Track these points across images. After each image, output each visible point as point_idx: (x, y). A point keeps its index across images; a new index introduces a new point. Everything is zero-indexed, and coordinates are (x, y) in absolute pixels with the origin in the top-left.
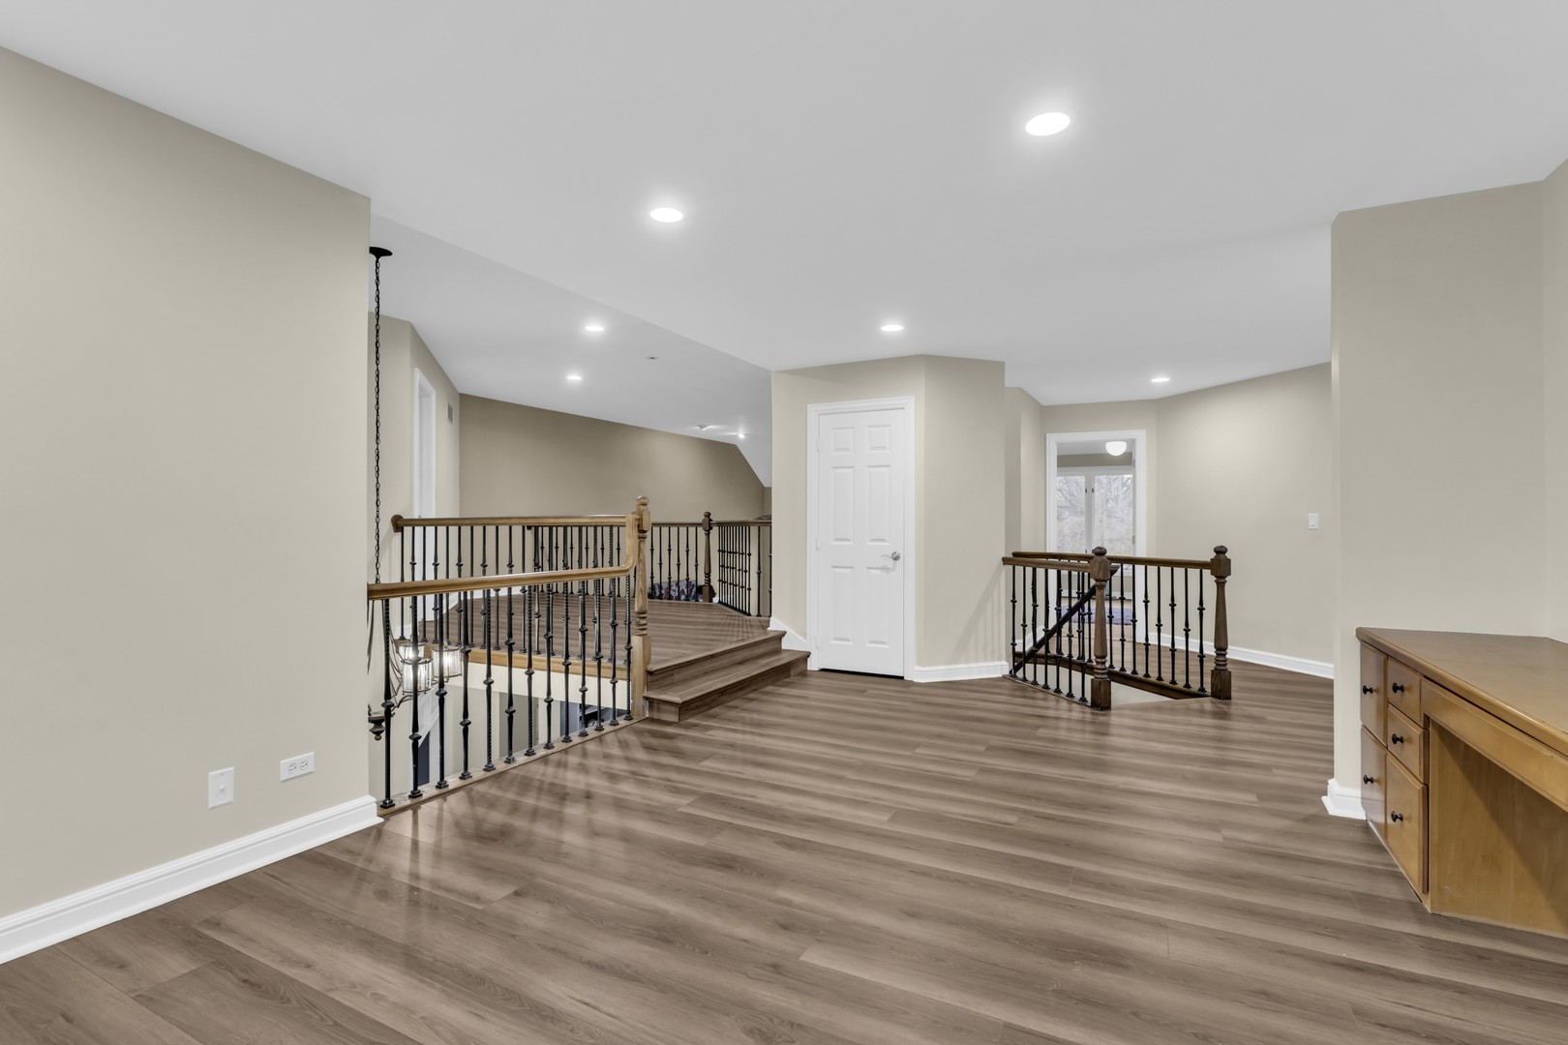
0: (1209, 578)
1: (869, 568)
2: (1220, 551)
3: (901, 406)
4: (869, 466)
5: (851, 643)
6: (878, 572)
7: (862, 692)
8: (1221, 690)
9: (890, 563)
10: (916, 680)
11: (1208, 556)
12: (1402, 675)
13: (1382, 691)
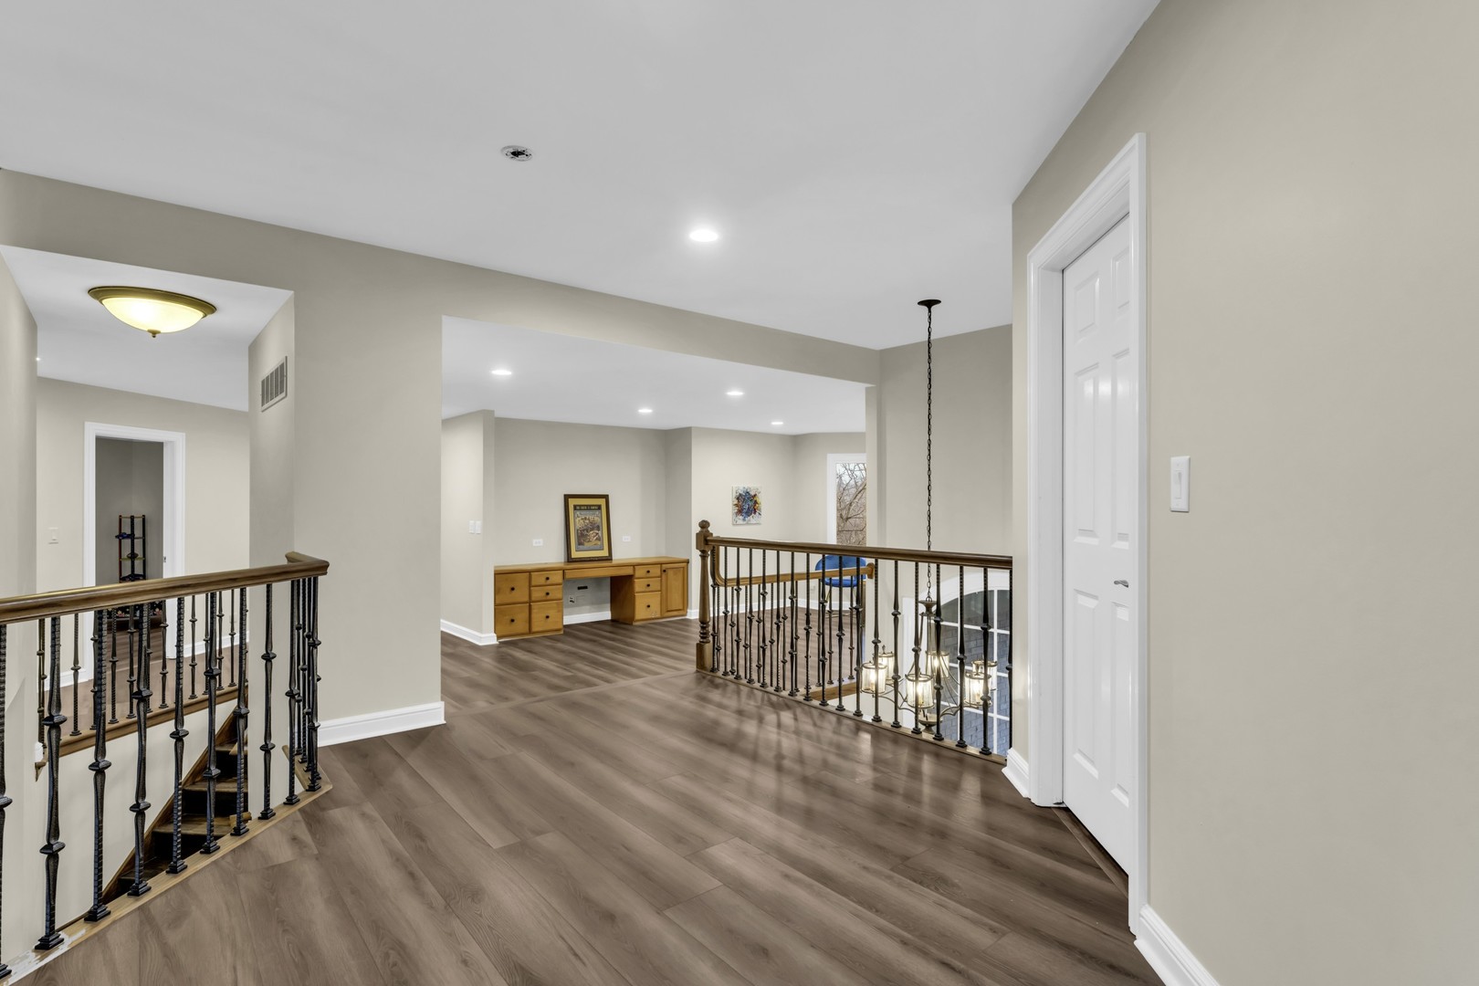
12: (546, 574)
13: (527, 584)
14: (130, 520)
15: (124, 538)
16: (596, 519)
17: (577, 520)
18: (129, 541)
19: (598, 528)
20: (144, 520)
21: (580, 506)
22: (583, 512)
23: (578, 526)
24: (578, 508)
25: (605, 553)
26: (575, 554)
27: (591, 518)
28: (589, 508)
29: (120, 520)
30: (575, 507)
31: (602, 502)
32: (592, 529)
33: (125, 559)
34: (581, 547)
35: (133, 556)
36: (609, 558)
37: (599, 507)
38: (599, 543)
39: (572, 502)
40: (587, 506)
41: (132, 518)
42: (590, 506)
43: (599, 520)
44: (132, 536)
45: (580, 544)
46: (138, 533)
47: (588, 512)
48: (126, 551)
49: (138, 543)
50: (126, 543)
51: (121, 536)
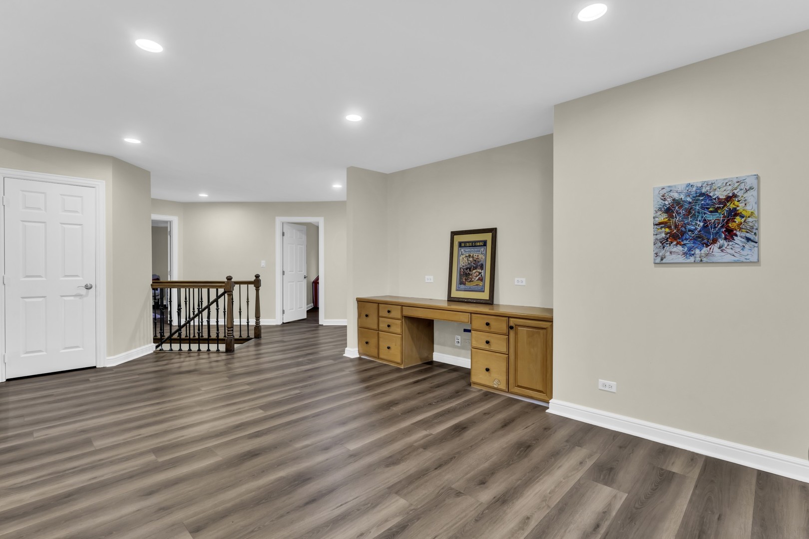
0: (252, 288)
1: (62, 296)
2: (257, 276)
3: (94, 186)
4: (61, 224)
5: (45, 353)
6: (72, 298)
7: (87, 381)
8: (258, 336)
9: (84, 291)
10: (108, 366)
11: (253, 279)
12: (389, 307)
13: (376, 315)
16: (480, 256)
17: (461, 258)
19: (482, 267)
21: (465, 243)
22: (468, 250)
23: (462, 264)
24: (463, 245)
25: (485, 296)
26: (455, 294)
27: (475, 255)
28: (473, 244)
30: (460, 244)
31: (488, 237)
32: (475, 268)
34: (462, 286)
36: (490, 302)
37: (485, 243)
38: (481, 284)
39: (458, 239)
40: (472, 242)
42: (475, 242)
43: (484, 257)
45: (461, 283)
47: (472, 249)
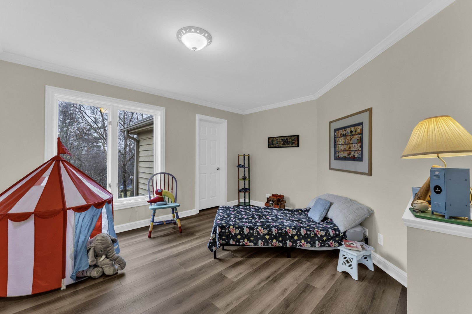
14: (243, 157)
15: (240, 167)
18: (243, 169)
20: (249, 157)
29: (239, 157)
33: (240, 179)
35: (244, 178)
41: (244, 156)
44: (244, 166)
46: (247, 165)
48: (241, 175)
49: (247, 169)
50: (242, 170)
51: (239, 166)
